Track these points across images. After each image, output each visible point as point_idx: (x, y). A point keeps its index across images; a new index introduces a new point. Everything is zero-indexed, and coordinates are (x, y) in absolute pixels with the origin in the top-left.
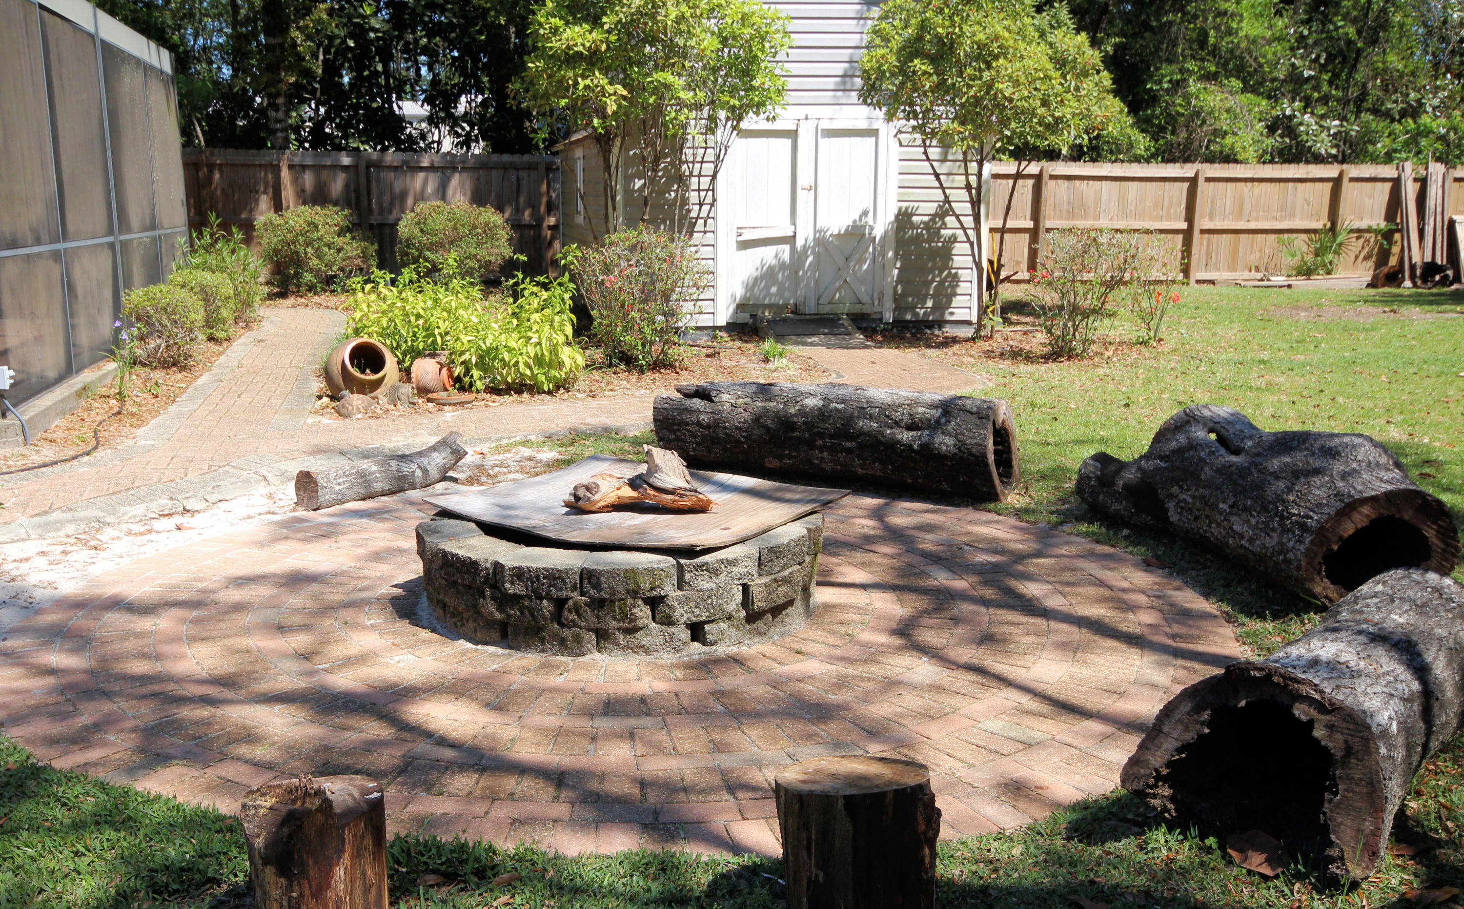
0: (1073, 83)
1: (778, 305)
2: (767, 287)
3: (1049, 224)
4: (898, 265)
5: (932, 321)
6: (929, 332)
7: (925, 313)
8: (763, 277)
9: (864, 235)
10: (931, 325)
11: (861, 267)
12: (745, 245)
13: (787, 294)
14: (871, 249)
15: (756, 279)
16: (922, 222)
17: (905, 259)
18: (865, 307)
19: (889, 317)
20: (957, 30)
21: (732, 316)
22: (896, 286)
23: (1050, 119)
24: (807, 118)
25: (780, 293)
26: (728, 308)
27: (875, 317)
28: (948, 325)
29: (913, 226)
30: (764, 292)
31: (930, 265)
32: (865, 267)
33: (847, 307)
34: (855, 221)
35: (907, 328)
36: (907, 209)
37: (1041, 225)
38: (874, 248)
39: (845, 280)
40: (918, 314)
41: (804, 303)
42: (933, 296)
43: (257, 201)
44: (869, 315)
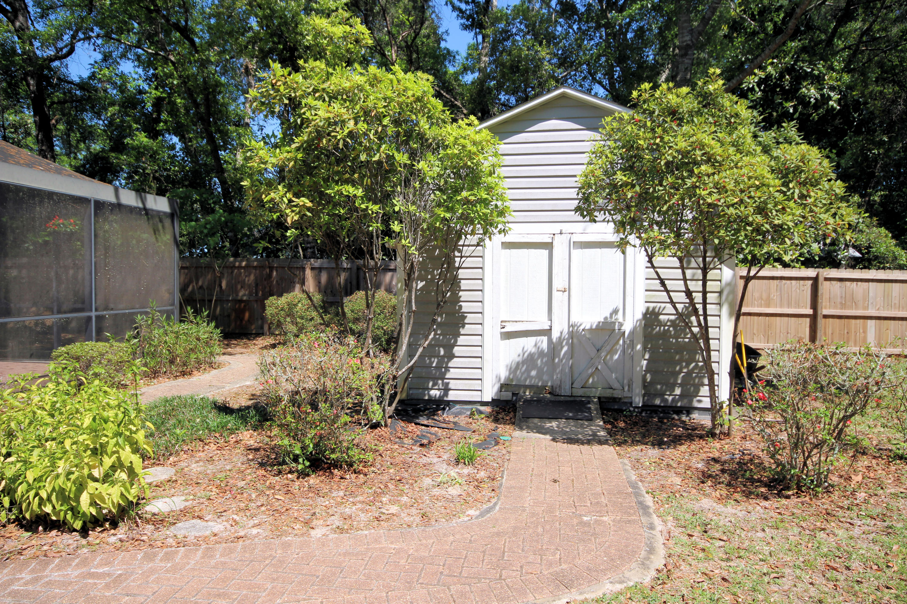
0: (797, 191)
1: (538, 387)
2: (528, 371)
3: (825, 312)
4: (647, 356)
5: (680, 407)
6: (676, 417)
7: (673, 400)
8: (524, 362)
9: (614, 330)
10: (679, 411)
11: (612, 358)
12: (508, 336)
13: (545, 377)
14: (621, 342)
15: (518, 364)
16: (668, 320)
17: (653, 352)
18: (615, 392)
19: (638, 401)
20: (658, 141)
21: (497, 394)
22: (645, 375)
23: (767, 226)
24: (561, 233)
25: (539, 376)
26: (493, 386)
27: (626, 400)
28: (696, 411)
29: (660, 324)
30: (525, 375)
31: (677, 357)
32: (616, 357)
33: (598, 392)
34: (606, 318)
35: (656, 412)
36: (654, 308)
37: (819, 312)
38: (624, 342)
39: (597, 368)
40: (667, 400)
41: (560, 386)
42: (681, 385)
43: (294, 287)
44: (620, 399)
